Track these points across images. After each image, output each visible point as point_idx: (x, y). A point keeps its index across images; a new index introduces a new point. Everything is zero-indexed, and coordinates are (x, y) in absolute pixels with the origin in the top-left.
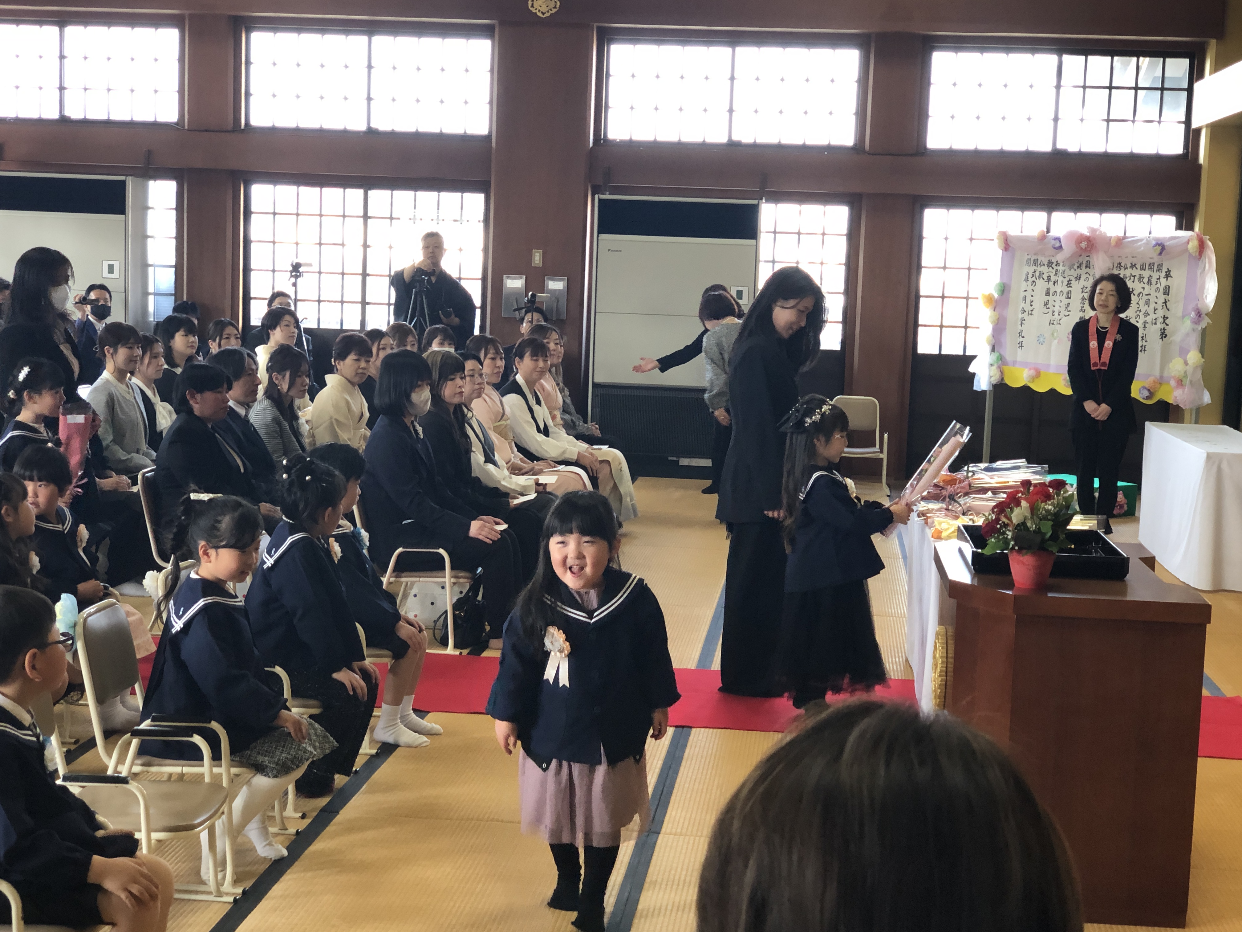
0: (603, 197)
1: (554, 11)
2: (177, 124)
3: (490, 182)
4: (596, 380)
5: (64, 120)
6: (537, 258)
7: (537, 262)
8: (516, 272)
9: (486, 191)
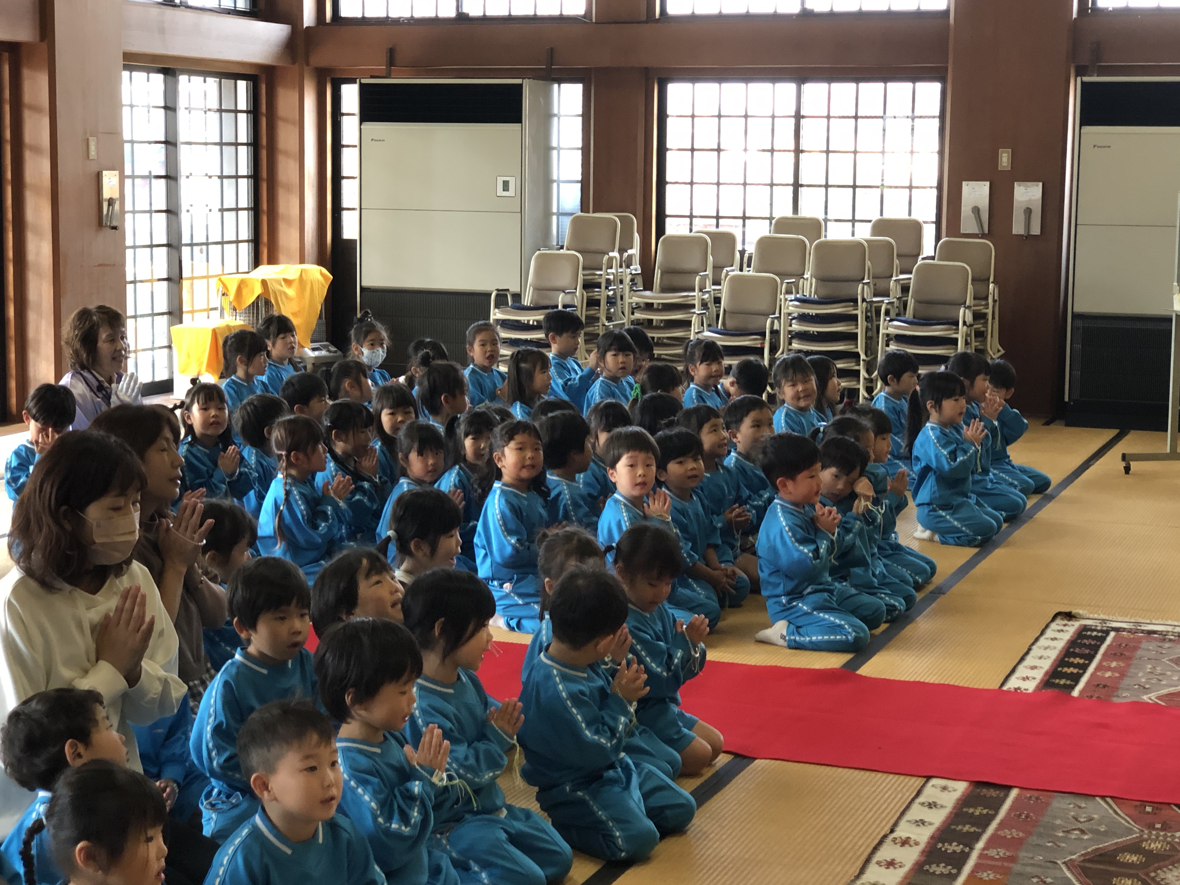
0: (1086, 79)
2: (584, 16)
3: (946, 69)
4: (1076, 310)
5: (462, 18)
6: (1005, 159)
7: (1005, 164)
8: (976, 176)
9: (942, 79)
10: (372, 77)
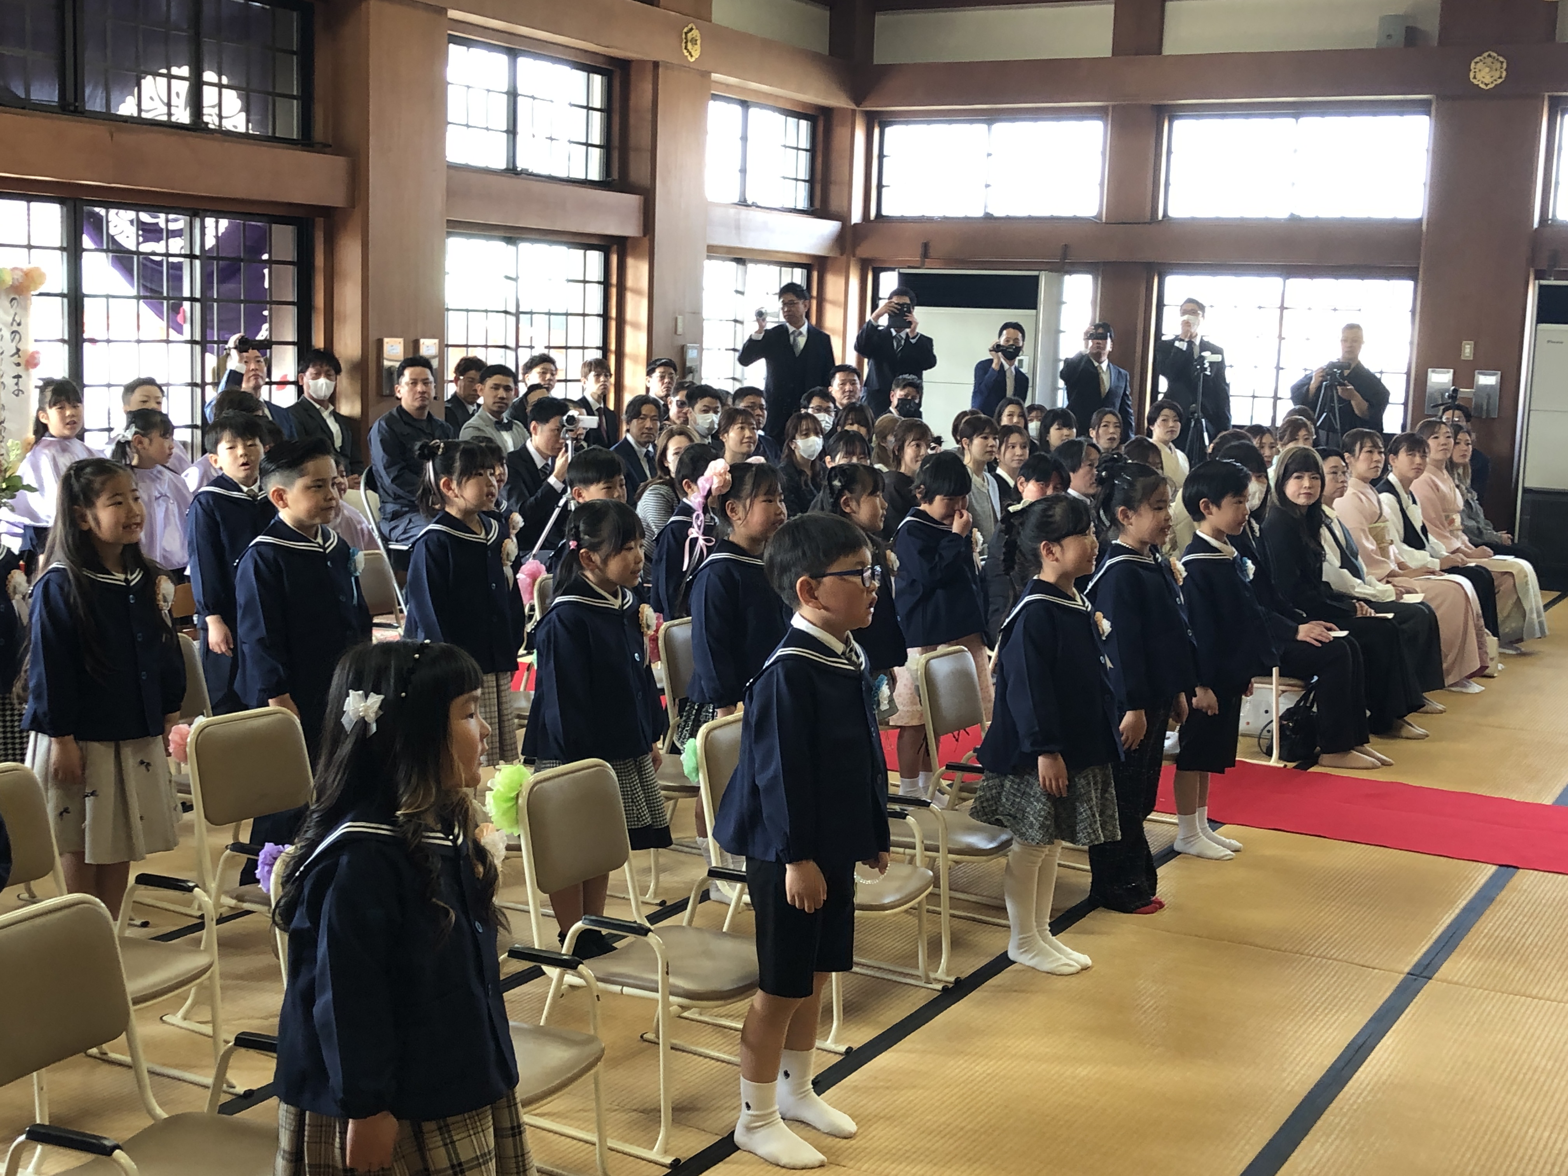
1: (1500, 81)
2: (1095, 217)
3: (1417, 269)
4: (1526, 485)
5: (988, 217)
6: (1468, 350)
7: (1467, 355)
8: (1441, 365)
9: (1414, 277)
10: (909, 267)
